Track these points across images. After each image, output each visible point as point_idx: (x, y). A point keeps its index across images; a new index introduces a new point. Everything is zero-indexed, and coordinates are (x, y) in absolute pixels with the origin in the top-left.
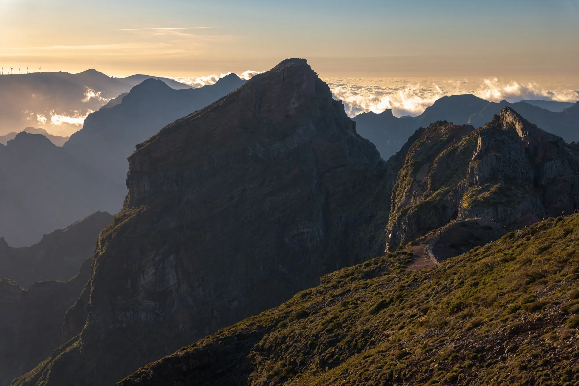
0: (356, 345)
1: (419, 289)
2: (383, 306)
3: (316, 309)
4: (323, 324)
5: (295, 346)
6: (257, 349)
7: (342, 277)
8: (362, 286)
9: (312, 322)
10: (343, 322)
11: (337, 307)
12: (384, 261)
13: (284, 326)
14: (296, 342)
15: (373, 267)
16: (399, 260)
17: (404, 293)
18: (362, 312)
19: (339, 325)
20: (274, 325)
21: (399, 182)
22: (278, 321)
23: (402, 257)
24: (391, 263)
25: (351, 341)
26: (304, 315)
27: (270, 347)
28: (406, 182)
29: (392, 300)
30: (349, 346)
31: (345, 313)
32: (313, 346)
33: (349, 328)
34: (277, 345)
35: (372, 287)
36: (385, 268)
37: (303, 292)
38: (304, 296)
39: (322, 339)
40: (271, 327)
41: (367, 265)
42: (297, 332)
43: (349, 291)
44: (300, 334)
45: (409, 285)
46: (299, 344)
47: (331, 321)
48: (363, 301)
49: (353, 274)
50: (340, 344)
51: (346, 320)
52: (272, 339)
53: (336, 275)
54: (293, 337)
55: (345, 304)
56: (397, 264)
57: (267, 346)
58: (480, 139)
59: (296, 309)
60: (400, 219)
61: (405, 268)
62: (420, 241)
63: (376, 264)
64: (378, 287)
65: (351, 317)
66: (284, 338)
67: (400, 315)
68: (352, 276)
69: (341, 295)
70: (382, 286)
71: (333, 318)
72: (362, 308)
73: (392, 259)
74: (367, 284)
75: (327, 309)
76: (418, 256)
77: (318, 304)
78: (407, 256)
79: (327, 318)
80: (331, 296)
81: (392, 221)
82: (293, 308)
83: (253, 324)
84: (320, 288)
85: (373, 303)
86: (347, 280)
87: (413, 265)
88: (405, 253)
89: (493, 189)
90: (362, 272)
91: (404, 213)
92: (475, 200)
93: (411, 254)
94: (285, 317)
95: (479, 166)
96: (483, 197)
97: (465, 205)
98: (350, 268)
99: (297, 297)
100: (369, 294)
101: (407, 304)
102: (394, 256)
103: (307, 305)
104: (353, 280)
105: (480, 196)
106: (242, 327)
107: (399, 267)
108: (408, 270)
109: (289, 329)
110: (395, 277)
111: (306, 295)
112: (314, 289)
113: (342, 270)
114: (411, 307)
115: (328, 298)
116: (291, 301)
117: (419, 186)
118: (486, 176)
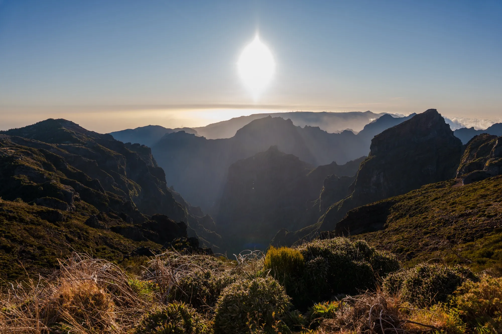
0: (422, 211)
1: (450, 195)
2: (436, 199)
3: (415, 197)
4: (414, 202)
5: (404, 209)
6: (393, 208)
7: (428, 187)
8: (433, 191)
9: (412, 201)
10: (421, 203)
11: (422, 197)
12: (445, 183)
13: (403, 201)
14: (405, 207)
15: (440, 185)
16: (450, 183)
17: (445, 195)
18: (429, 200)
19: (420, 204)
20: (400, 200)
21: (464, 154)
22: (402, 199)
23: (451, 182)
24: (447, 184)
25: (420, 210)
26: (410, 198)
27: (396, 208)
28: (467, 155)
29: (440, 197)
30: (420, 211)
31: (423, 200)
32: (409, 209)
33: (422, 205)
34: (399, 207)
35: (436, 192)
36: (445, 185)
37: (414, 190)
38: (413, 192)
39: (413, 207)
40: (399, 201)
41: (438, 184)
42: (406, 204)
43: (428, 192)
44: (406, 205)
45: (448, 193)
46: (405, 208)
47: (417, 202)
48: (431, 196)
50: (417, 210)
51: (423, 202)
52: (397, 205)
53: (427, 186)
54: (404, 205)
55: (424, 197)
56: (449, 184)
57: (395, 207)
58: (497, 141)
59: (409, 196)
60: (462, 167)
61: (452, 186)
62: (460, 177)
63: (442, 183)
64: (438, 192)
65: (425, 201)
66: (401, 205)
67: (440, 203)
68: (432, 187)
69: (425, 193)
70: (439, 192)
71: (418, 201)
72: (429, 199)
73: (448, 182)
74: (435, 190)
75: (418, 197)
76: (457, 182)
77: (416, 195)
78: (454, 182)
79: (417, 200)
80: (422, 193)
81: (459, 168)
82: (408, 196)
83: (393, 199)
84: (420, 190)
85: (433, 197)
86: (430, 188)
87: (455, 186)
88: (453, 181)
89: (499, 160)
90: (435, 186)
91: (464, 165)
92: (491, 163)
93: (455, 181)
94: (404, 199)
95: (495, 151)
96: (495, 163)
97: (487, 165)
98: (432, 184)
99: (411, 192)
100: (434, 194)
101: (444, 199)
102: (449, 181)
103: (413, 195)
104: (432, 188)
105: (494, 162)
106: (389, 200)
107: (450, 186)
108: (452, 187)
109: (404, 202)
110: (446, 189)
111: (415, 191)
112: (418, 190)
113: (429, 184)
114: (444, 200)
115: (420, 194)
116: (409, 193)
117: (472, 156)
118: (498, 155)
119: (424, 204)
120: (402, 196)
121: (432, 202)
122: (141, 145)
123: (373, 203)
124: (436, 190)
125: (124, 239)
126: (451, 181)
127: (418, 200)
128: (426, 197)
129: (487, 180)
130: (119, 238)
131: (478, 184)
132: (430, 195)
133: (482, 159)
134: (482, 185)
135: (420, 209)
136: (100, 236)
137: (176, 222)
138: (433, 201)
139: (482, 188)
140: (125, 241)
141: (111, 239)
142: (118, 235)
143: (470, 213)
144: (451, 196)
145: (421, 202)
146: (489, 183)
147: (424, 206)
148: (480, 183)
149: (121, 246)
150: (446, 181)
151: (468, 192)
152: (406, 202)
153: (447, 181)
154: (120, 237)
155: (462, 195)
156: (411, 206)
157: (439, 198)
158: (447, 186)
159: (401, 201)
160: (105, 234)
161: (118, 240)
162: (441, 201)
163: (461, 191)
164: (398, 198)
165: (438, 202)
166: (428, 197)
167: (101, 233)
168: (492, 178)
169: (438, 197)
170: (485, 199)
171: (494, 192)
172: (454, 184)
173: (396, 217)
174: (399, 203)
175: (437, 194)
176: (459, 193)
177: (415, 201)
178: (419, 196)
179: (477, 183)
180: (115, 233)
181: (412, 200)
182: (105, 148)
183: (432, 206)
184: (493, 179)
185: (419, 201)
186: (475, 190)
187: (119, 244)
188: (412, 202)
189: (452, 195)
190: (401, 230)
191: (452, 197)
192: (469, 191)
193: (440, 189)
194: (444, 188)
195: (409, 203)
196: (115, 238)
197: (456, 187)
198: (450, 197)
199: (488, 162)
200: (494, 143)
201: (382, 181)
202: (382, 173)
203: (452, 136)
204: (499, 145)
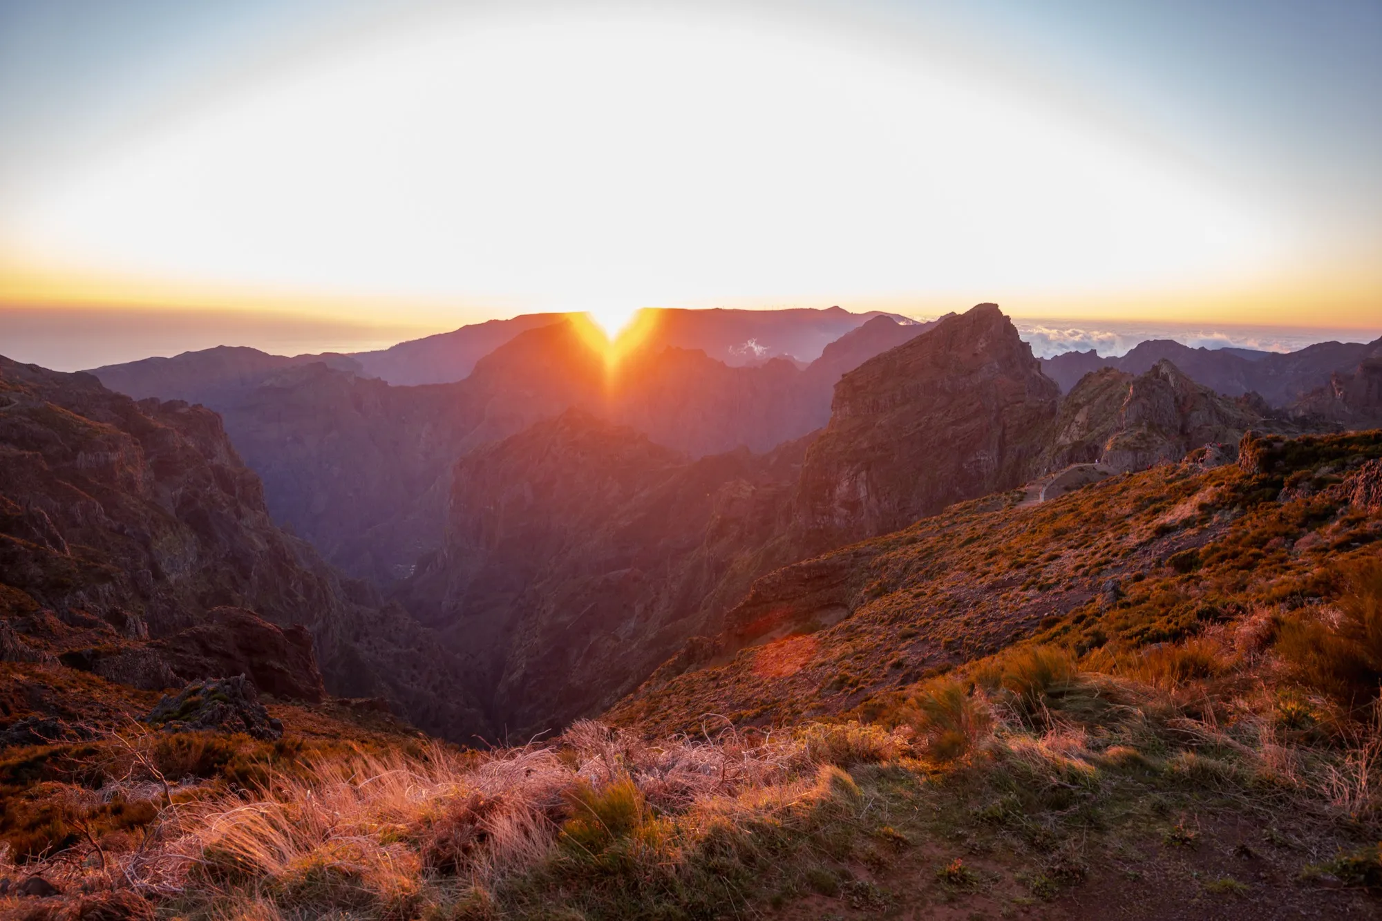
2: (971, 541)
3: (922, 537)
4: (919, 552)
5: (893, 569)
7: (961, 509)
8: (967, 520)
9: (913, 549)
10: (936, 552)
11: (938, 537)
12: (999, 497)
13: (894, 549)
14: (895, 565)
15: (988, 502)
16: (1012, 497)
17: (990, 531)
18: (953, 545)
19: (930, 555)
20: (887, 547)
22: (891, 544)
23: (1015, 495)
24: (1005, 500)
25: (928, 571)
26: (913, 541)
27: (876, 567)
29: (978, 537)
31: (939, 545)
32: (905, 570)
33: (937, 558)
34: (881, 565)
35: (974, 522)
36: (999, 504)
37: (925, 519)
38: (922, 524)
39: (913, 565)
40: (883, 549)
41: (984, 500)
42: (898, 556)
43: (955, 523)
44: (899, 559)
45: (999, 524)
46: (896, 567)
47: (926, 550)
48: (959, 535)
49: (970, 507)
50: (921, 573)
51: (938, 550)
53: (957, 506)
54: (894, 560)
56: (1010, 501)
57: (873, 566)
58: (1132, 388)
59: (909, 535)
61: (1014, 505)
62: (1039, 481)
63: (992, 500)
64: (977, 523)
65: (943, 548)
66: (888, 560)
67: (974, 552)
68: (967, 510)
69: (948, 527)
70: (981, 522)
71: (929, 548)
72: (954, 541)
73: (1007, 496)
74: (971, 518)
75: (931, 538)
76: (1030, 495)
77: (926, 533)
78: (1020, 494)
79: (925, 546)
80: (940, 526)
82: (907, 534)
83: (870, 545)
84: (939, 518)
85: (965, 537)
86: (962, 512)
87: (1022, 504)
88: (1019, 492)
90: (977, 506)
91: (1060, 449)
93: (1025, 493)
94: (898, 542)
95: (1126, 413)
98: (970, 501)
99: (918, 523)
100: (967, 529)
101: (985, 542)
102: (1010, 494)
103: (919, 532)
104: (967, 513)
105: (1123, 440)
106: (861, 546)
107: (1011, 505)
108: (1016, 508)
109: (895, 553)
110: (998, 515)
111: (925, 522)
112: (933, 518)
113: (963, 503)
114: (987, 545)
115: (937, 528)
116: (910, 527)
117: (1078, 426)
118: (1133, 422)
119: (939, 555)
120: (892, 536)
121: (958, 550)
122: (190, 405)
123: (819, 558)
124: (974, 516)
125: (107, 687)
126: (1014, 492)
127: (928, 545)
128: (947, 538)
130: (89, 685)
131: (1066, 499)
132: (958, 531)
134: (1071, 504)
135: (927, 569)
136: (20, 684)
137: (280, 629)
138: (961, 546)
139: (1071, 511)
140: (107, 691)
141: (60, 689)
142: (88, 675)
143: (1011, 578)
144: (1004, 533)
145: (935, 549)
146: (1086, 498)
147: (939, 561)
149: (92, 709)
150: (1004, 493)
151: (1041, 522)
152: (900, 551)
153: (1006, 494)
154: (94, 681)
155: (1027, 529)
156: (910, 563)
157: (976, 539)
158: (1003, 505)
159: (891, 547)
160: (38, 676)
161: (83, 692)
162: (979, 546)
163: (1026, 520)
164: (882, 540)
165: (972, 550)
166: (952, 537)
167: (25, 675)
169: (975, 537)
172: (1021, 500)
173: (872, 591)
174: (884, 556)
175: (974, 529)
176: (1022, 526)
177: (920, 549)
178: (933, 536)
180: (76, 671)
181: (915, 545)
182: (72, 414)
183: (956, 561)
185: (932, 547)
186: (1056, 515)
187: (86, 703)
188: (913, 552)
189: (1005, 530)
190: (860, 629)
191: (1004, 536)
192: (1043, 520)
193: (986, 515)
194: (997, 510)
195: (905, 553)
196: (72, 687)
197: (1023, 506)
198: (1000, 537)
199: (1110, 441)
200: (1124, 395)
201: (863, 494)
202: (863, 474)
203: (1038, 374)
204: (1136, 398)
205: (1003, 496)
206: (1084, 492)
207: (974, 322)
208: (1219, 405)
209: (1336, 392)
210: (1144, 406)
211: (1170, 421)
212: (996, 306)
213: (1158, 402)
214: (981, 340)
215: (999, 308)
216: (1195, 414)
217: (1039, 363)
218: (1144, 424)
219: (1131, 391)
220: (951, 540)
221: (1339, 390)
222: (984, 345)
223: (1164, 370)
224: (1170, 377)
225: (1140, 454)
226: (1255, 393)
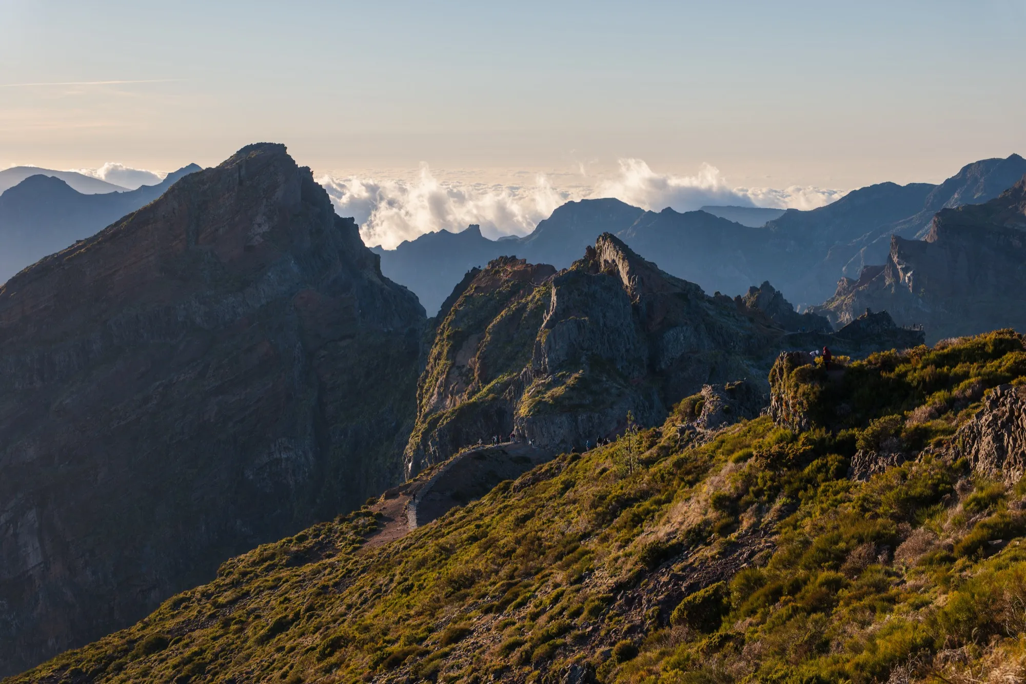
2: (281, 626)
3: (179, 633)
4: (175, 667)
7: (254, 564)
8: (270, 583)
9: (162, 661)
10: (212, 661)
11: (215, 628)
12: (330, 530)
13: (121, 668)
15: (309, 543)
16: (356, 527)
17: (320, 601)
18: (247, 640)
19: (201, 669)
20: (103, 666)
21: (428, 368)
22: (111, 659)
23: (361, 521)
24: (342, 533)
26: (159, 644)
28: (439, 368)
29: (297, 616)
31: (219, 644)
35: (286, 585)
36: (331, 543)
38: (176, 605)
40: (95, 673)
41: (302, 539)
43: (247, 594)
45: (336, 585)
47: (190, 660)
48: (258, 617)
49: (273, 556)
51: (216, 656)
53: (246, 559)
55: (226, 624)
56: (350, 536)
58: (554, 291)
59: (152, 632)
60: (425, 434)
61: (362, 542)
62: (401, 489)
63: (317, 536)
64: (293, 587)
65: (226, 651)
67: (292, 649)
68: (268, 562)
69: (232, 603)
70: (300, 585)
71: (196, 654)
72: (249, 631)
73: (344, 525)
74: (280, 579)
75: (196, 633)
76: (390, 520)
77: (188, 622)
78: (371, 520)
79: (187, 653)
80: (216, 604)
81: (414, 440)
82: (146, 631)
83: (64, 667)
84: (211, 587)
85: (270, 619)
86: (259, 569)
87: (377, 538)
88: (369, 514)
89: (570, 381)
90: (286, 552)
91: (433, 424)
92: (540, 402)
93: (379, 516)
94: (126, 652)
95: (548, 340)
96: (552, 397)
97: (523, 410)
98: (273, 545)
99: (165, 605)
100: (273, 602)
101: (315, 622)
102: (350, 520)
103: (170, 624)
104: (268, 569)
105: (549, 393)
106: (44, 674)
107: (354, 541)
108: (366, 547)
110: (332, 565)
111: (183, 601)
112: (200, 588)
113: (258, 550)
114: (317, 629)
115: (209, 609)
116: (152, 616)
117: (461, 374)
118: (562, 358)
119: (222, 665)
120: (115, 640)
121: (258, 651)
124: (284, 574)
126: (358, 515)
127: (195, 649)
128: (233, 627)
129: (496, 493)
131: (461, 519)
132: (256, 609)
133: (506, 385)
134: (472, 526)
138: (263, 641)
139: (473, 539)
144: (348, 601)
145: (209, 656)
146: (500, 512)
148: (470, 511)
150: (337, 519)
151: (418, 568)
152: (133, 670)
153: (342, 521)
155: (393, 585)
157: (293, 621)
158: (339, 544)
159: (112, 665)
162: (302, 635)
163: (389, 569)
164: (92, 651)
165: (288, 646)
166: (243, 625)
168: (517, 482)
169: (292, 615)
170: (464, 597)
171: (504, 556)
172: (374, 530)
175: (287, 600)
176: (382, 580)
177: (178, 659)
178: (203, 626)
179: (461, 513)
181: (165, 653)
183: (256, 673)
184: (523, 485)
185: (202, 652)
186: (447, 552)
188: (162, 668)
189: (350, 595)
191: (349, 607)
192: (422, 564)
193: (307, 568)
194: (329, 556)
197: (376, 544)
198: (342, 609)
199: (525, 396)
200: (544, 305)
201: (34, 559)
202: (32, 515)
203: (376, 279)
204: (562, 313)
205: (336, 525)
206: (493, 499)
207: (241, 183)
208: (711, 313)
209: (901, 274)
210: (580, 325)
211: (627, 351)
212: (282, 148)
213: (604, 316)
214: (259, 219)
215: (288, 152)
216: (670, 334)
217: (374, 257)
218: (583, 359)
219: (554, 298)
220: (241, 630)
221: (906, 271)
222: (265, 228)
223: (609, 254)
224: (620, 267)
225: (582, 417)
226: (766, 285)
